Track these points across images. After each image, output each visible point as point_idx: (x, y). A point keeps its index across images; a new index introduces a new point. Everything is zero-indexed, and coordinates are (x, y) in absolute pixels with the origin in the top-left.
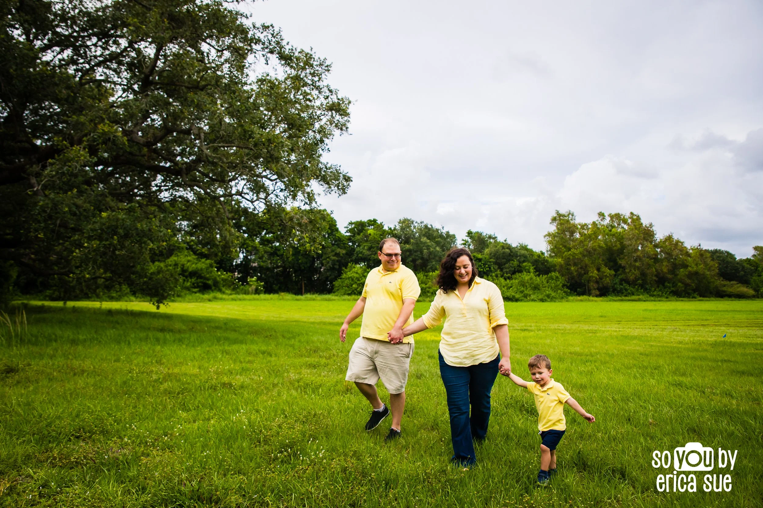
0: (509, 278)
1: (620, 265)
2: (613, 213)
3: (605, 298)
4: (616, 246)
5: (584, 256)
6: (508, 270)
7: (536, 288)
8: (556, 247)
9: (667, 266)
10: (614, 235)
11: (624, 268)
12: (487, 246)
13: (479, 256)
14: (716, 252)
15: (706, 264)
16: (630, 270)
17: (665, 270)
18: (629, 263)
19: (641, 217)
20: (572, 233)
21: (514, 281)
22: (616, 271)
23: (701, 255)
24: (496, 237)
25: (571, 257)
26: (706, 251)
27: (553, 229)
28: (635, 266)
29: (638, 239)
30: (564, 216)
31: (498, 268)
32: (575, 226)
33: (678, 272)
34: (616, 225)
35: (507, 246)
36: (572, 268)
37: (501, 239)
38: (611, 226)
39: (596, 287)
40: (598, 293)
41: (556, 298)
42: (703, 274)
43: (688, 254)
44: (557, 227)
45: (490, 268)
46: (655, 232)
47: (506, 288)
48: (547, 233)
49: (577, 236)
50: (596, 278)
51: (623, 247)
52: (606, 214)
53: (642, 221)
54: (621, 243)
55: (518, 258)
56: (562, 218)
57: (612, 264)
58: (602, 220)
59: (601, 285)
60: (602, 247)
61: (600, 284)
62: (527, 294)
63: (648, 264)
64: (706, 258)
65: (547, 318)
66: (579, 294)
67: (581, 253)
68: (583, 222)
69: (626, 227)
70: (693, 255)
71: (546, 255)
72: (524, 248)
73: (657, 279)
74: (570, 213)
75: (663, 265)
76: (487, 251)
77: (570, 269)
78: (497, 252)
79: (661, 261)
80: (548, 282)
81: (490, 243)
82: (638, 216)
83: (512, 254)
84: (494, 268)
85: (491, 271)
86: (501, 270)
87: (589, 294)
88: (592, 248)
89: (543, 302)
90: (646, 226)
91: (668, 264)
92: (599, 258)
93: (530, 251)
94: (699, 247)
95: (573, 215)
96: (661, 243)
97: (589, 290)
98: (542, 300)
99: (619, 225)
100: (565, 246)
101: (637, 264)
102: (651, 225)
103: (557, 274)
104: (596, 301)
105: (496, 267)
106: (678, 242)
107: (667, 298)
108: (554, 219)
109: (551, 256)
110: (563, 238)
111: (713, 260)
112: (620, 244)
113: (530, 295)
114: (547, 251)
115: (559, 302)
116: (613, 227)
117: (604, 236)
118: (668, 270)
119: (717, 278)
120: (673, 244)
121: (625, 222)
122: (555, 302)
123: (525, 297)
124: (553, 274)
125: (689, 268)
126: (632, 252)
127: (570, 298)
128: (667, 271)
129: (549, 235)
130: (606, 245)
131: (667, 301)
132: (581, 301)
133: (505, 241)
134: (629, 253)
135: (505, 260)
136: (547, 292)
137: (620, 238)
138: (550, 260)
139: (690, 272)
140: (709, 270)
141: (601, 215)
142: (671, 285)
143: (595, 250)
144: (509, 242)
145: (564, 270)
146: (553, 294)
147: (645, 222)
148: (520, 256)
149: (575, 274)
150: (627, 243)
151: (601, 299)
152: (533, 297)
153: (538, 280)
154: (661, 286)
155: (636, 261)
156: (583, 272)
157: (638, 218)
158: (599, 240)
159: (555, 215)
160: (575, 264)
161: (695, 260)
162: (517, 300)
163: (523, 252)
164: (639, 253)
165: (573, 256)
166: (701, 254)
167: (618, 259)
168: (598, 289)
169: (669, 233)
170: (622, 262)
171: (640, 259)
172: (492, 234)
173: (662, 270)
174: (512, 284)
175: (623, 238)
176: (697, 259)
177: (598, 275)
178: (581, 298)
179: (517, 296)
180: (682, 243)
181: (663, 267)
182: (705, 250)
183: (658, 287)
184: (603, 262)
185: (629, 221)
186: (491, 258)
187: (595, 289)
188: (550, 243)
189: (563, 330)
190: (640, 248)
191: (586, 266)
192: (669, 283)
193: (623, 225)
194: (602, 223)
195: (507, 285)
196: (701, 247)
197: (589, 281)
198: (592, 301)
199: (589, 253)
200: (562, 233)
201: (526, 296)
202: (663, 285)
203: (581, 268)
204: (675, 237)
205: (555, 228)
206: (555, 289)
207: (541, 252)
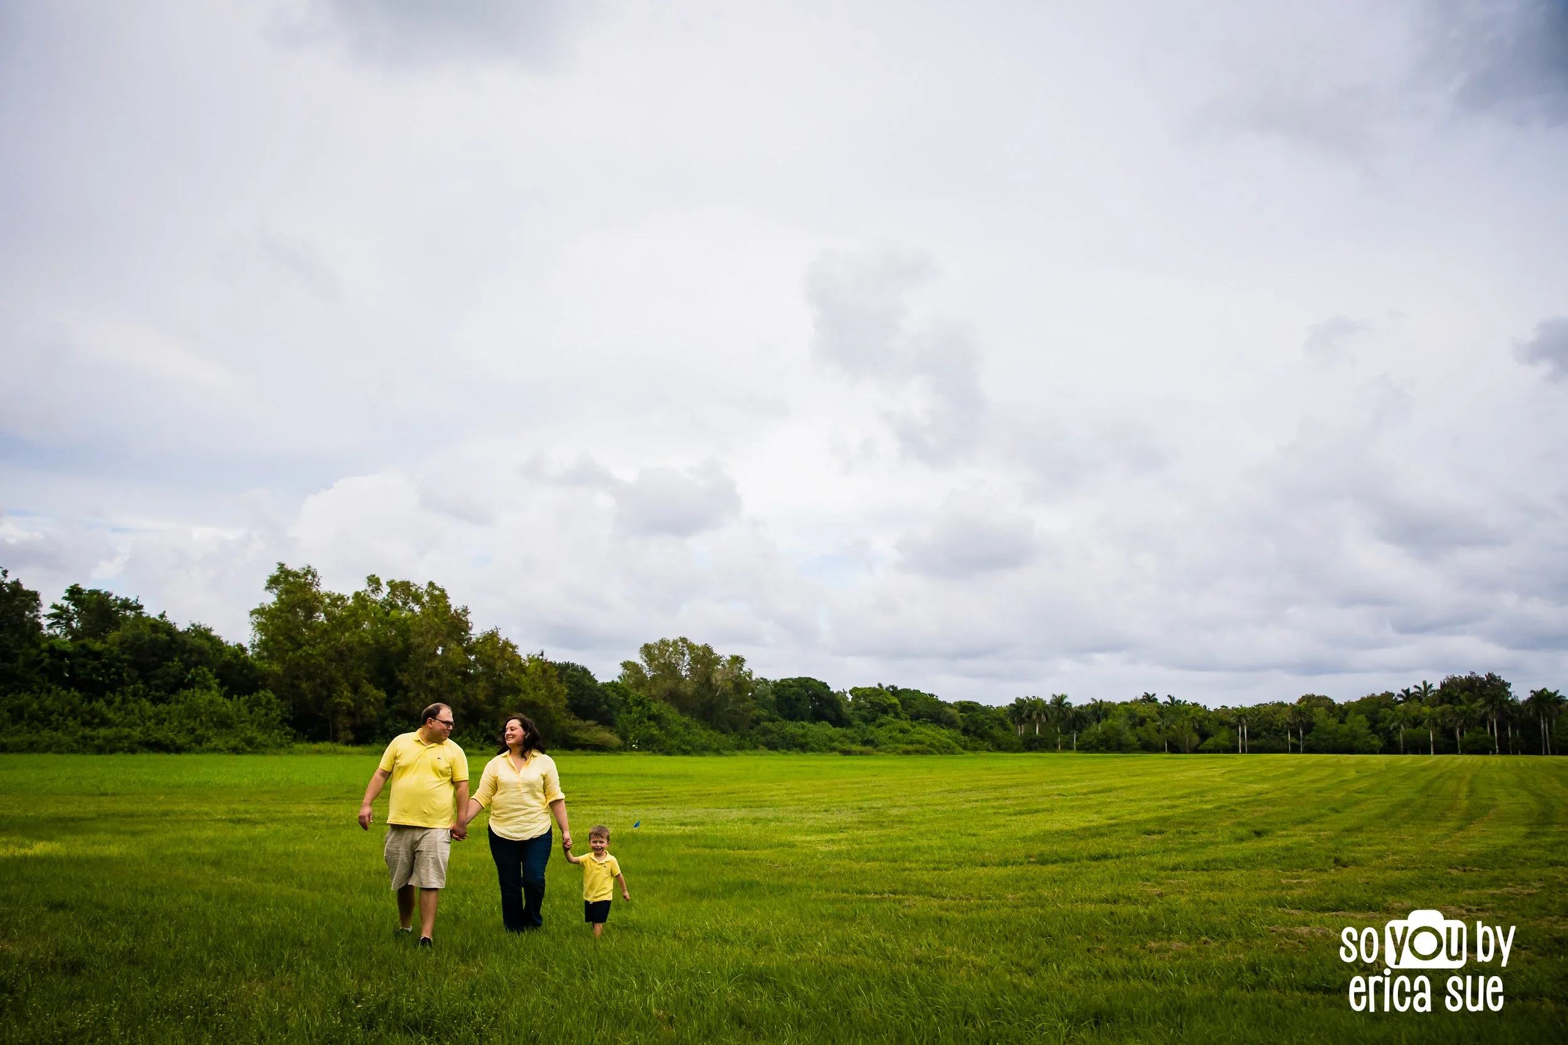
0: (162, 700)
1: (401, 683)
2: (398, 580)
3: (367, 749)
4: (395, 645)
5: (331, 660)
6: (159, 682)
7: (224, 724)
8: (272, 639)
9: (485, 688)
10: (392, 624)
11: (406, 689)
12: (117, 625)
13: (98, 646)
14: (567, 666)
15: (550, 689)
16: (418, 695)
17: (481, 697)
18: (417, 679)
19: (449, 593)
20: (310, 612)
21: (173, 706)
22: (391, 694)
23: (544, 671)
24: (141, 607)
25: (302, 662)
26: (552, 665)
27: (270, 599)
28: (427, 686)
29: (436, 635)
30: (296, 575)
31: (139, 677)
32: (317, 598)
33: (502, 701)
34: (400, 604)
35: (166, 628)
36: (304, 685)
37: (151, 611)
38: (390, 604)
39: (348, 725)
40: (351, 737)
41: (266, 746)
42: (544, 707)
43: (522, 669)
44: (279, 597)
45: (120, 675)
46: (470, 625)
47: (153, 720)
48: (258, 607)
49: (321, 617)
50: (349, 706)
51: (408, 649)
52: (383, 582)
53: (450, 601)
54: (405, 641)
55: (186, 656)
56: (291, 579)
57: (383, 679)
58: (373, 591)
59: (358, 721)
60: (368, 644)
61: (358, 718)
62: (203, 737)
63: (451, 684)
64: (551, 676)
65: (267, 792)
66: (315, 739)
67: (323, 654)
68: (337, 591)
69: (417, 609)
70: (531, 670)
71: (250, 653)
72: (203, 634)
73: (464, 712)
74: (309, 571)
75: (479, 687)
76: (114, 636)
77: (299, 687)
78: (138, 638)
79: (475, 678)
80: (251, 712)
81: (125, 618)
82: (444, 590)
83: (173, 646)
84: (128, 676)
85: (122, 682)
86: (146, 682)
87: (335, 740)
88: (347, 645)
89: (238, 753)
90: (456, 611)
91: (487, 685)
92: (360, 666)
93: (216, 642)
94: (541, 657)
95: (314, 576)
96: (479, 646)
97: (336, 731)
98: (235, 750)
99: (405, 604)
100: (291, 639)
101: (432, 683)
102: (465, 611)
103: (270, 695)
104: (349, 753)
105: (135, 673)
106: (507, 644)
107: (481, 749)
108: (274, 582)
109: (260, 657)
110: (288, 621)
111: (561, 682)
112: (403, 642)
113: (209, 739)
114: (253, 646)
115: (275, 754)
116: (394, 606)
117: (373, 623)
118: (486, 696)
119: (565, 715)
120: (498, 648)
121: (417, 599)
122: (264, 753)
123: (197, 744)
124: (262, 693)
125: (522, 695)
126: (424, 659)
127: (299, 746)
128: (483, 699)
129: (260, 612)
130: (377, 642)
131: (481, 755)
132: (319, 752)
133: (162, 616)
134: (417, 661)
135: (155, 659)
136: (249, 734)
137: (404, 627)
138: (260, 665)
139: (523, 701)
140: (555, 700)
141: (374, 581)
142: (489, 725)
143: (351, 650)
144: (170, 618)
145: (286, 686)
146: (260, 737)
147: (455, 603)
148: (191, 651)
149: (309, 697)
150: (416, 640)
151: (359, 749)
152: (215, 742)
153: (229, 706)
154: (471, 726)
155: (429, 676)
156: (325, 693)
157: (444, 596)
158: (364, 630)
159: (276, 573)
160: (310, 677)
161: (533, 680)
162: (179, 750)
163: (199, 642)
164: (436, 662)
165: (306, 661)
166: (545, 668)
167: (396, 669)
168: (353, 729)
169: (493, 628)
170: (404, 678)
171: (438, 674)
172: (132, 599)
173: (475, 696)
174: (168, 713)
175: (410, 631)
176: (537, 680)
177: (354, 700)
178: (320, 746)
179: (181, 740)
180: (514, 647)
181: (479, 691)
182: (551, 663)
183: (466, 727)
184: (367, 675)
185: (426, 598)
186: (124, 653)
187: (345, 729)
188: (262, 630)
189: (323, 818)
190: (439, 652)
191: (332, 680)
192: (486, 721)
193: (412, 604)
194: (373, 596)
195: (157, 715)
196: (545, 657)
197: (335, 713)
198: (342, 753)
199: (341, 656)
200: (289, 611)
201: (199, 741)
202: (476, 725)
203: (322, 685)
204: (503, 636)
205: (275, 599)
206: (266, 727)
207: (240, 646)
